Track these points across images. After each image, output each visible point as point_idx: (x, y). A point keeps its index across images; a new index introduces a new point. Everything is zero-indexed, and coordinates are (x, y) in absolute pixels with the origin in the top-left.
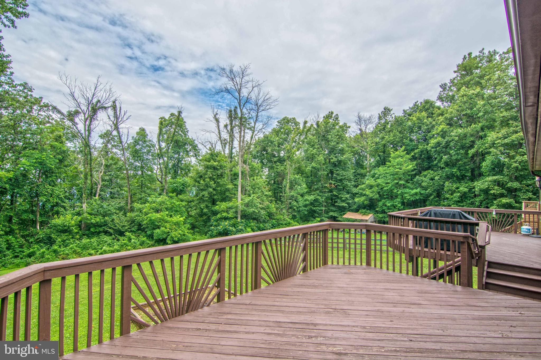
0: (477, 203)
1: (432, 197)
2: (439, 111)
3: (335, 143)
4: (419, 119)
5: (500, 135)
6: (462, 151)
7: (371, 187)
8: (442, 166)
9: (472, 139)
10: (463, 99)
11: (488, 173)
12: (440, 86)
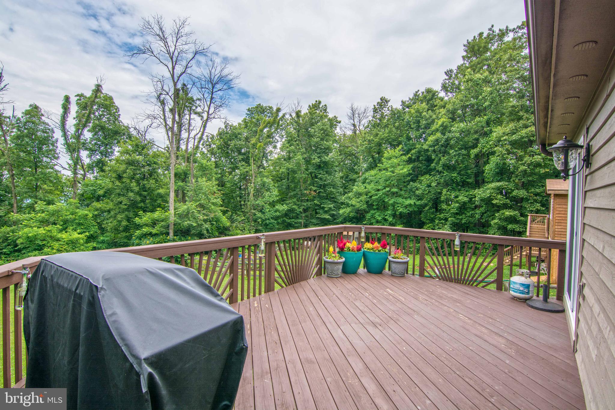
0: (477, 216)
1: (427, 208)
2: (442, 103)
3: (319, 139)
4: (418, 111)
5: (508, 130)
6: (464, 152)
7: (359, 194)
8: (440, 169)
9: (476, 136)
10: (468, 84)
11: (491, 179)
12: (445, 72)
